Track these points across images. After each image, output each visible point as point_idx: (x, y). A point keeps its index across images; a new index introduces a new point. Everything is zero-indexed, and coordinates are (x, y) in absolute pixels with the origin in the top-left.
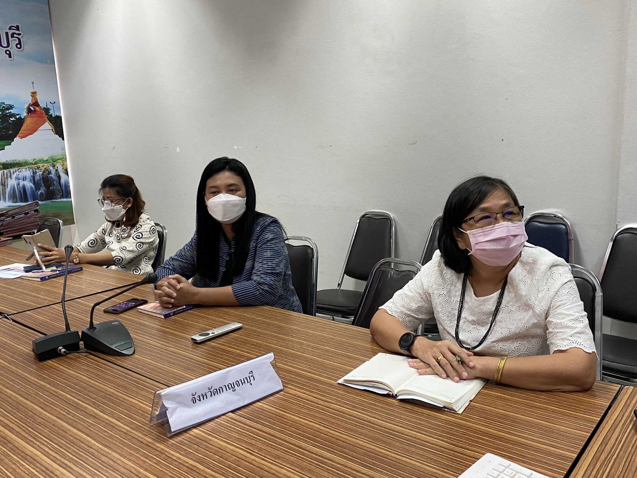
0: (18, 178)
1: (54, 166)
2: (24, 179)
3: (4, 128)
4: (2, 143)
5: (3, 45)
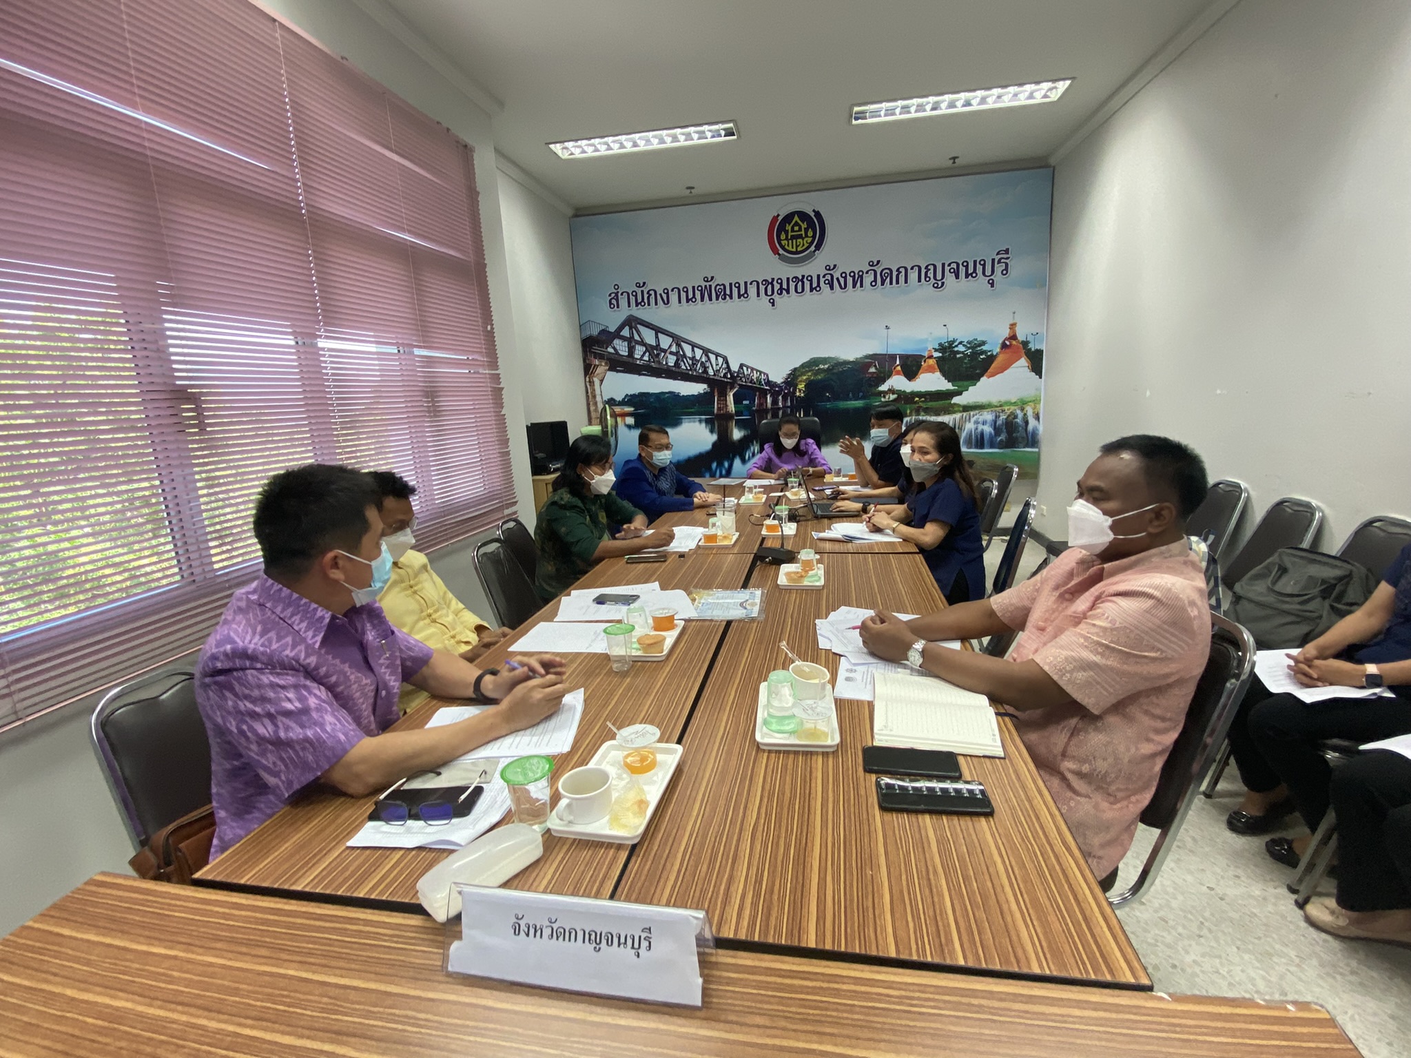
0: (977, 422)
1: (1022, 410)
2: (984, 423)
3: (970, 367)
4: (966, 383)
5: (987, 274)
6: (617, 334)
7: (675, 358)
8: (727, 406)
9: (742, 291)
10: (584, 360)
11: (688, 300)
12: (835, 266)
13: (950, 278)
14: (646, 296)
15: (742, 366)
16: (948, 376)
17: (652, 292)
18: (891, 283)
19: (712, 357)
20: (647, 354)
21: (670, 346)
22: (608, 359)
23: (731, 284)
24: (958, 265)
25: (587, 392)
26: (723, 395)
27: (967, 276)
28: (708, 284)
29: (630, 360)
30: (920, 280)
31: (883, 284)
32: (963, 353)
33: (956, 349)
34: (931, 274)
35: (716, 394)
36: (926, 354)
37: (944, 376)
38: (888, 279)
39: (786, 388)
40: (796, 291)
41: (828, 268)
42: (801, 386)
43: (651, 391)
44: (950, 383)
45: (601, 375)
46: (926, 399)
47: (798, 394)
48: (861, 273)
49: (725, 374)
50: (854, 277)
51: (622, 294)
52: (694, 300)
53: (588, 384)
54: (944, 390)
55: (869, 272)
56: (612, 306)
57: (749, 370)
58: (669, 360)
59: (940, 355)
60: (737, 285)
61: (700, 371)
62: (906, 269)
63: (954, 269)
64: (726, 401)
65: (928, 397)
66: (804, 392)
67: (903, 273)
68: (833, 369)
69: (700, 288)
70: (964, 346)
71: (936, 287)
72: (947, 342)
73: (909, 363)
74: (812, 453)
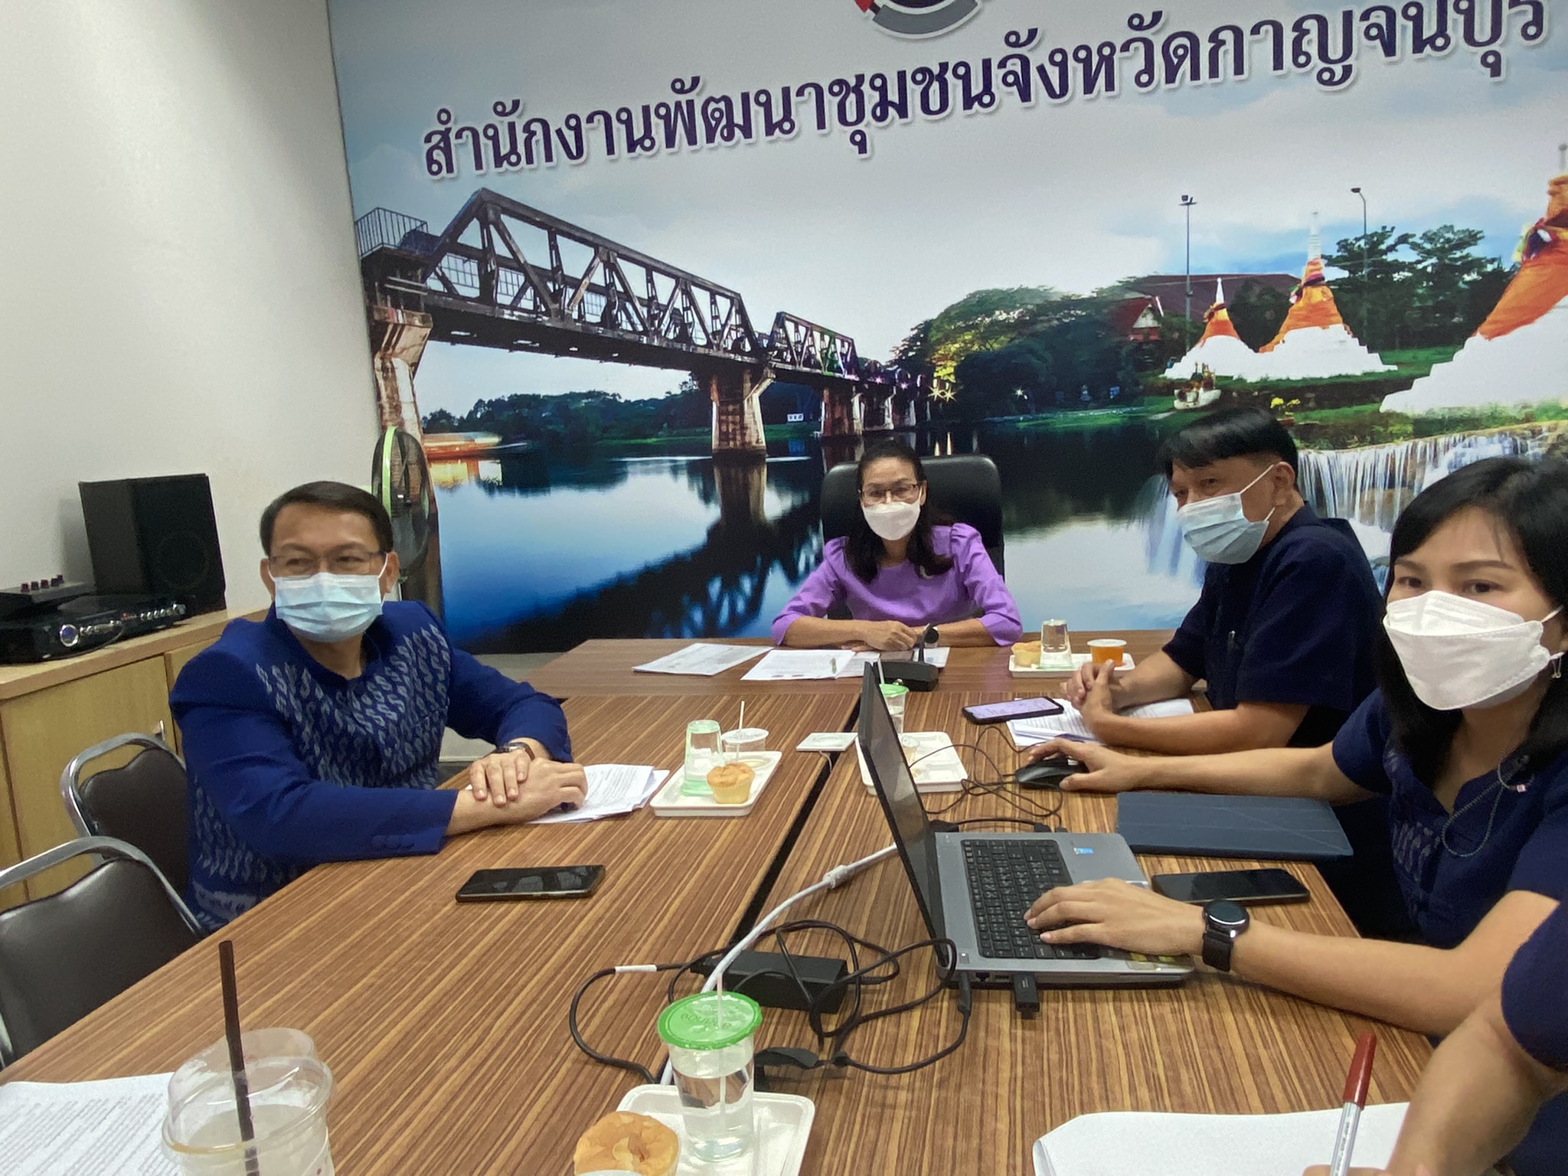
3: (1437, 307)
4: (1422, 354)
5: (1478, 37)
6: (450, 243)
7: (603, 301)
8: (743, 428)
9: (777, 115)
10: (369, 312)
11: (632, 146)
12: (1033, 33)
13: (1368, 55)
14: (521, 137)
15: (780, 319)
16: (1370, 337)
17: (536, 127)
18: (1195, 75)
19: (702, 297)
20: (530, 293)
21: (590, 270)
22: (428, 308)
23: (745, 97)
24: (1391, 14)
25: (379, 397)
26: (734, 399)
27: (1419, 45)
28: (683, 98)
29: (486, 310)
30: (1278, 64)
31: (1170, 78)
32: (1410, 267)
33: (1390, 257)
34: (1311, 45)
35: (715, 396)
36: (1302, 274)
37: (1356, 332)
38: (1187, 63)
39: (903, 379)
40: (925, 108)
41: (1012, 39)
42: (946, 371)
43: (543, 392)
44: (1376, 356)
45: (413, 351)
46: (1305, 401)
47: (936, 393)
48: (1106, 51)
49: (737, 344)
50: (1087, 62)
51: (459, 135)
52: (647, 143)
53: (379, 375)
54: (1358, 373)
55: (1133, 46)
56: (435, 168)
57: (802, 330)
58: (588, 308)
59: (1345, 274)
60: (763, 98)
61: (671, 336)
62: (1238, 33)
63: (1378, 26)
64: (742, 413)
65: (1310, 395)
66: (954, 386)
67: (1230, 46)
68: (1032, 323)
69: (663, 111)
70: (1415, 246)
71: (1330, 82)
72: (1365, 236)
73: (1253, 299)
74: (968, 568)
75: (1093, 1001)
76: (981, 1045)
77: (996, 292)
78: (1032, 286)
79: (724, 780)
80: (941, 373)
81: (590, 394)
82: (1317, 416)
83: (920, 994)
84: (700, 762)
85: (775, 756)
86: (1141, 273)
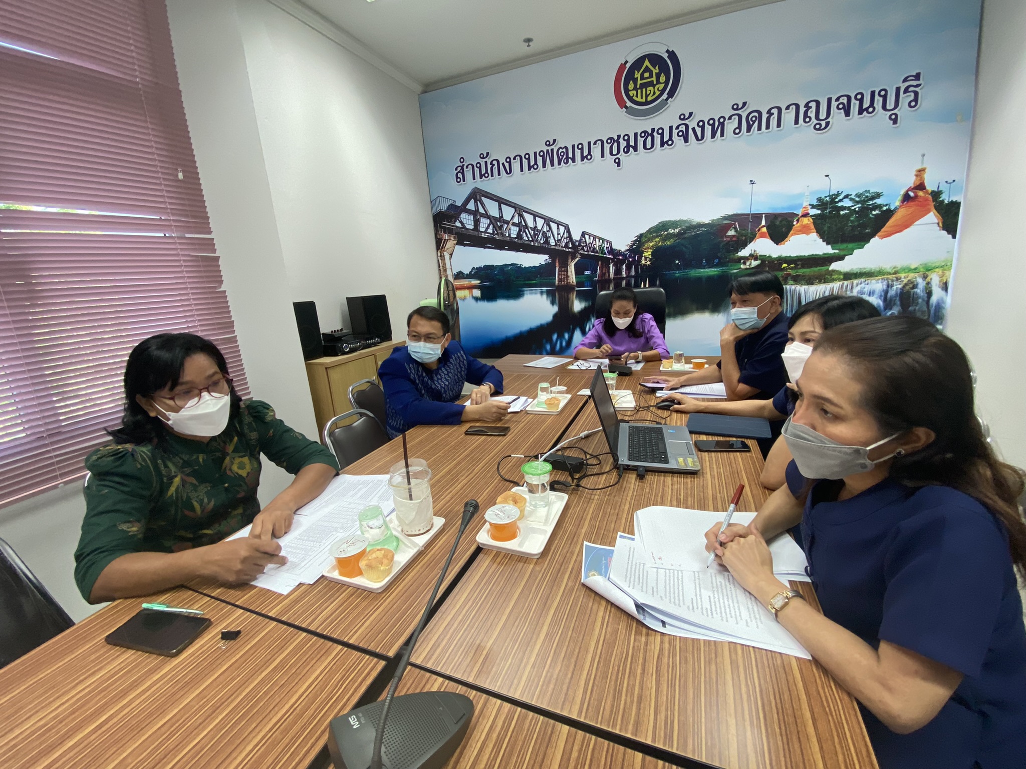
3: (859, 226)
4: (850, 246)
5: (888, 107)
6: (463, 209)
7: (517, 229)
8: (568, 276)
9: (586, 153)
10: (436, 235)
11: (530, 168)
12: (691, 114)
13: (837, 116)
14: (489, 166)
15: (583, 234)
16: (827, 237)
17: (495, 163)
18: (759, 128)
20: (491, 227)
21: (513, 217)
22: (456, 233)
23: (573, 146)
24: (849, 99)
25: (439, 267)
26: (564, 266)
27: (861, 111)
28: (549, 148)
29: (476, 233)
30: (796, 122)
31: (749, 130)
32: (848, 208)
33: (840, 204)
34: (812, 113)
35: (557, 264)
36: (800, 212)
37: (821, 237)
38: (756, 124)
39: (630, 256)
40: (645, 147)
41: (682, 117)
42: (648, 254)
43: (495, 264)
44: (829, 247)
45: (450, 249)
46: (796, 265)
47: (643, 262)
48: (722, 120)
49: (567, 243)
50: (713, 125)
51: (467, 167)
52: (535, 167)
53: (439, 258)
54: (821, 254)
55: (733, 118)
56: (459, 180)
57: (592, 238)
58: (512, 232)
59: (819, 212)
60: (580, 146)
61: (542, 242)
62: (780, 109)
63: (843, 104)
64: (567, 271)
65: (799, 263)
66: (651, 260)
67: (776, 115)
68: (685, 233)
69: (542, 154)
70: (851, 199)
71: (819, 129)
72: (829, 196)
73: (778, 223)
74: (649, 331)
75: (665, 476)
76: (624, 485)
77: (670, 221)
78: (685, 219)
79: (549, 403)
80: (646, 254)
81: (512, 265)
82: (801, 271)
83: (607, 469)
84: (543, 397)
85: (569, 396)
86: (730, 214)
